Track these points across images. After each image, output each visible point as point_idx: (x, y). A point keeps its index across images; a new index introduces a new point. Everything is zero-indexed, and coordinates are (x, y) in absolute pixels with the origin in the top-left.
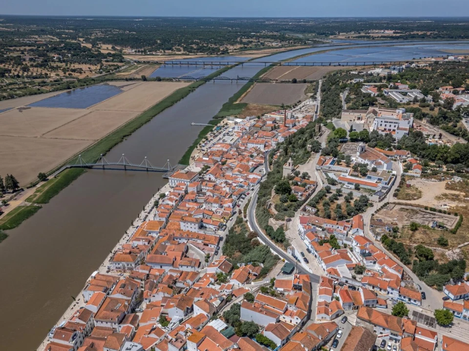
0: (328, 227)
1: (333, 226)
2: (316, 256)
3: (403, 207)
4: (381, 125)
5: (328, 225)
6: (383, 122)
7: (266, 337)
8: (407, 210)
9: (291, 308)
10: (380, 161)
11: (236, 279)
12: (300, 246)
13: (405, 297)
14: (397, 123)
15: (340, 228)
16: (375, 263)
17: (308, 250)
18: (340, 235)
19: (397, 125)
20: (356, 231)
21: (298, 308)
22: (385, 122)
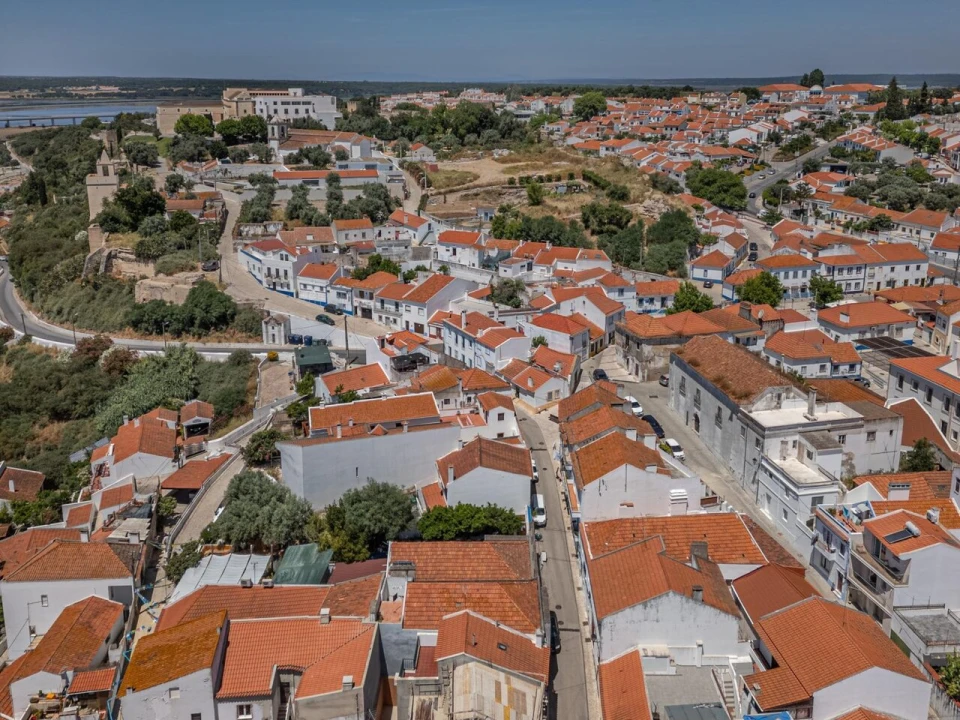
0: (352, 240)
1: (364, 235)
2: (367, 313)
3: (464, 193)
4: (276, 111)
5: (351, 233)
6: (279, 103)
7: (460, 506)
8: (477, 195)
9: (452, 405)
10: (337, 144)
11: (140, 450)
12: (300, 310)
13: (651, 301)
14: (309, 103)
15: (385, 235)
16: (530, 267)
17: (330, 308)
18: (395, 250)
19: (310, 107)
20: (426, 230)
21: (476, 391)
22: (283, 103)
